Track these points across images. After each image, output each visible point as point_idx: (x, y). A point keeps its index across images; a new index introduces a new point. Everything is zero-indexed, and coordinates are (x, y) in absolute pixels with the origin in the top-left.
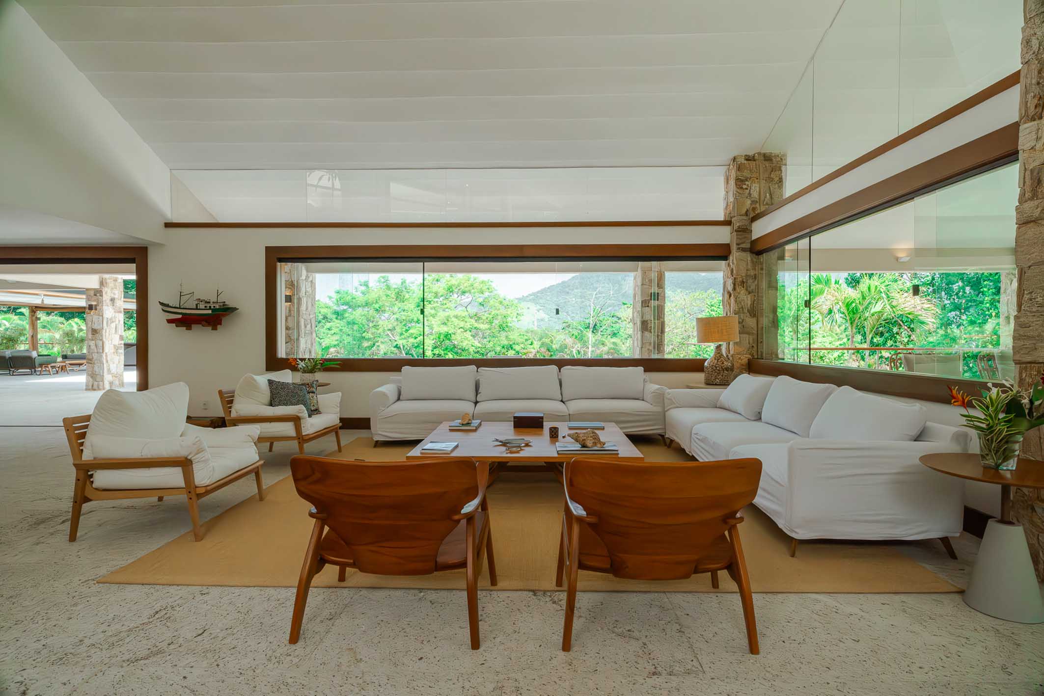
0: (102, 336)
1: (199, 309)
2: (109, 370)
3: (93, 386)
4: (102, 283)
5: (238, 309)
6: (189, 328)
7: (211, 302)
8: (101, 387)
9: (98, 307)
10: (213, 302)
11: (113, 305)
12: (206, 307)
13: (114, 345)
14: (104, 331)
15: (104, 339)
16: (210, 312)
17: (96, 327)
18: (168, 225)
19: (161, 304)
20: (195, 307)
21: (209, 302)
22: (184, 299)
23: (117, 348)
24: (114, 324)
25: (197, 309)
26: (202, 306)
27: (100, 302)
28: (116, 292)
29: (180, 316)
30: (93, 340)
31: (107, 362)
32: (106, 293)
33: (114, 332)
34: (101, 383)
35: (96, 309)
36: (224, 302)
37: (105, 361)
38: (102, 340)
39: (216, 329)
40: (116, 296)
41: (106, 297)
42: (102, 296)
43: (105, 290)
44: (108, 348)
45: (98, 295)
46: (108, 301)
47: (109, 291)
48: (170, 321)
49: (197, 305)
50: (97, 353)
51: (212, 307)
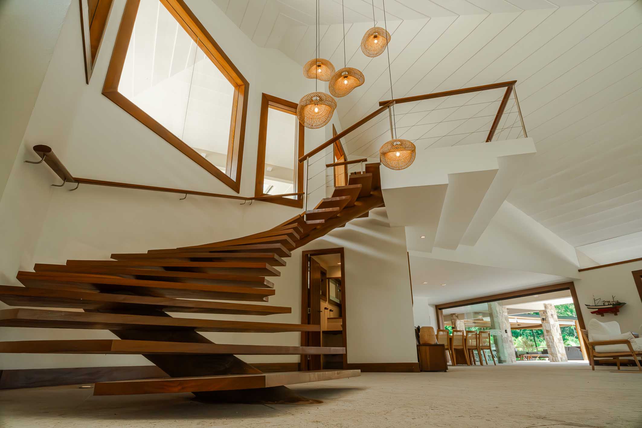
0: (551, 333)
1: (605, 305)
2: (559, 351)
3: (553, 359)
4: (546, 306)
5: (626, 303)
6: (603, 315)
7: (611, 301)
8: (557, 360)
9: (546, 319)
10: (612, 302)
11: (553, 318)
12: (608, 304)
13: (558, 339)
14: (552, 331)
15: (553, 335)
16: (611, 306)
17: (548, 329)
18: (580, 271)
19: (586, 305)
20: (603, 305)
21: (610, 302)
22: (596, 302)
23: (559, 340)
24: (555, 327)
25: (604, 305)
26: (607, 304)
27: (547, 317)
28: (552, 311)
29: (597, 310)
30: (547, 336)
31: (557, 347)
32: (548, 312)
33: (556, 331)
34: (556, 358)
35: (546, 320)
36: (617, 301)
37: (556, 347)
38: (552, 335)
39: (617, 315)
40: (553, 313)
41: (549, 314)
42: (547, 313)
43: (548, 310)
44: (556, 340)
45: (545, 313)
46: (550, 316)
47: (550, 311)
48: (593, 313)
49: (604, 304)
50: (551, 342)
51: (612, 304)
